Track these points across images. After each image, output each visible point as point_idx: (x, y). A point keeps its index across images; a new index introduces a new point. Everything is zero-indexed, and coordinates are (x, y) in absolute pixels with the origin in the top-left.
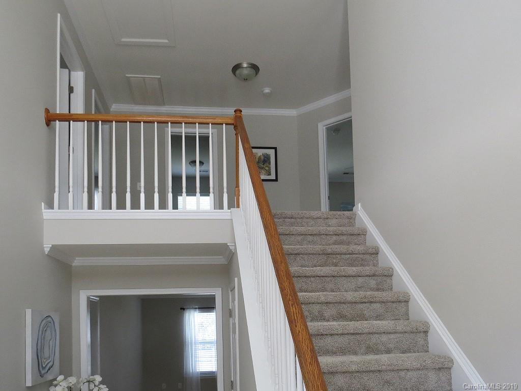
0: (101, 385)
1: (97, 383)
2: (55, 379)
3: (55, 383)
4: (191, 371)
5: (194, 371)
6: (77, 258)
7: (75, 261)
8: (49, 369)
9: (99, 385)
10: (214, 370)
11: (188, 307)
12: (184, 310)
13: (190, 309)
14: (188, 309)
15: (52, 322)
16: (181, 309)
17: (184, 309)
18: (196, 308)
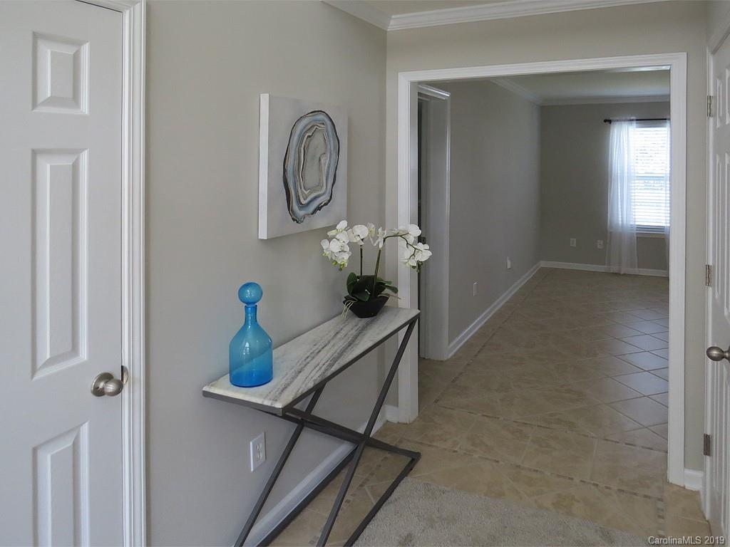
0: (420, 244)
1: (411, 239)
2: (334, 227)
3: (331, 233)
4: (620, 222)
5: (625, 222)
6: (393, 17)
7: (392, 22)
8: (319, 208)
9: (414, 243)
10: (663, 224)
11: (618, 118)
12: (610, 123)
13: (620, 121)
14: (618, 121)
15: (329, 123)
16: (605, 121)
17: (610, 121)
18: (633, 120)
